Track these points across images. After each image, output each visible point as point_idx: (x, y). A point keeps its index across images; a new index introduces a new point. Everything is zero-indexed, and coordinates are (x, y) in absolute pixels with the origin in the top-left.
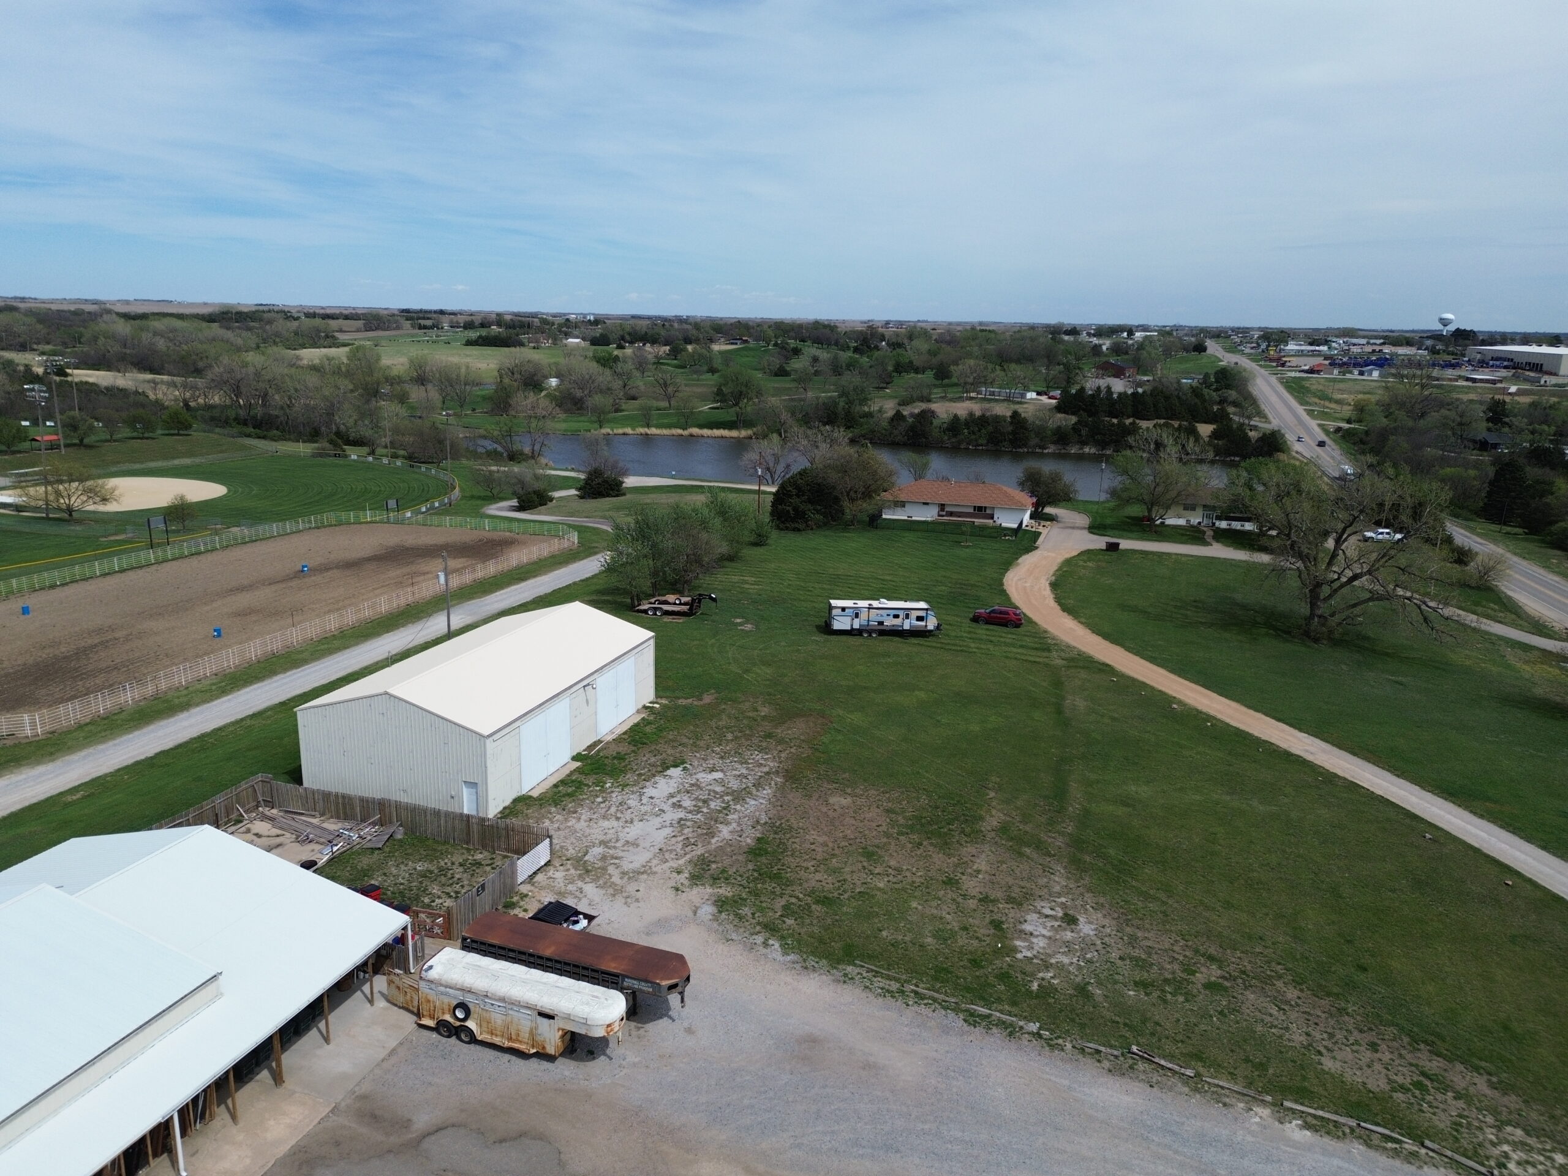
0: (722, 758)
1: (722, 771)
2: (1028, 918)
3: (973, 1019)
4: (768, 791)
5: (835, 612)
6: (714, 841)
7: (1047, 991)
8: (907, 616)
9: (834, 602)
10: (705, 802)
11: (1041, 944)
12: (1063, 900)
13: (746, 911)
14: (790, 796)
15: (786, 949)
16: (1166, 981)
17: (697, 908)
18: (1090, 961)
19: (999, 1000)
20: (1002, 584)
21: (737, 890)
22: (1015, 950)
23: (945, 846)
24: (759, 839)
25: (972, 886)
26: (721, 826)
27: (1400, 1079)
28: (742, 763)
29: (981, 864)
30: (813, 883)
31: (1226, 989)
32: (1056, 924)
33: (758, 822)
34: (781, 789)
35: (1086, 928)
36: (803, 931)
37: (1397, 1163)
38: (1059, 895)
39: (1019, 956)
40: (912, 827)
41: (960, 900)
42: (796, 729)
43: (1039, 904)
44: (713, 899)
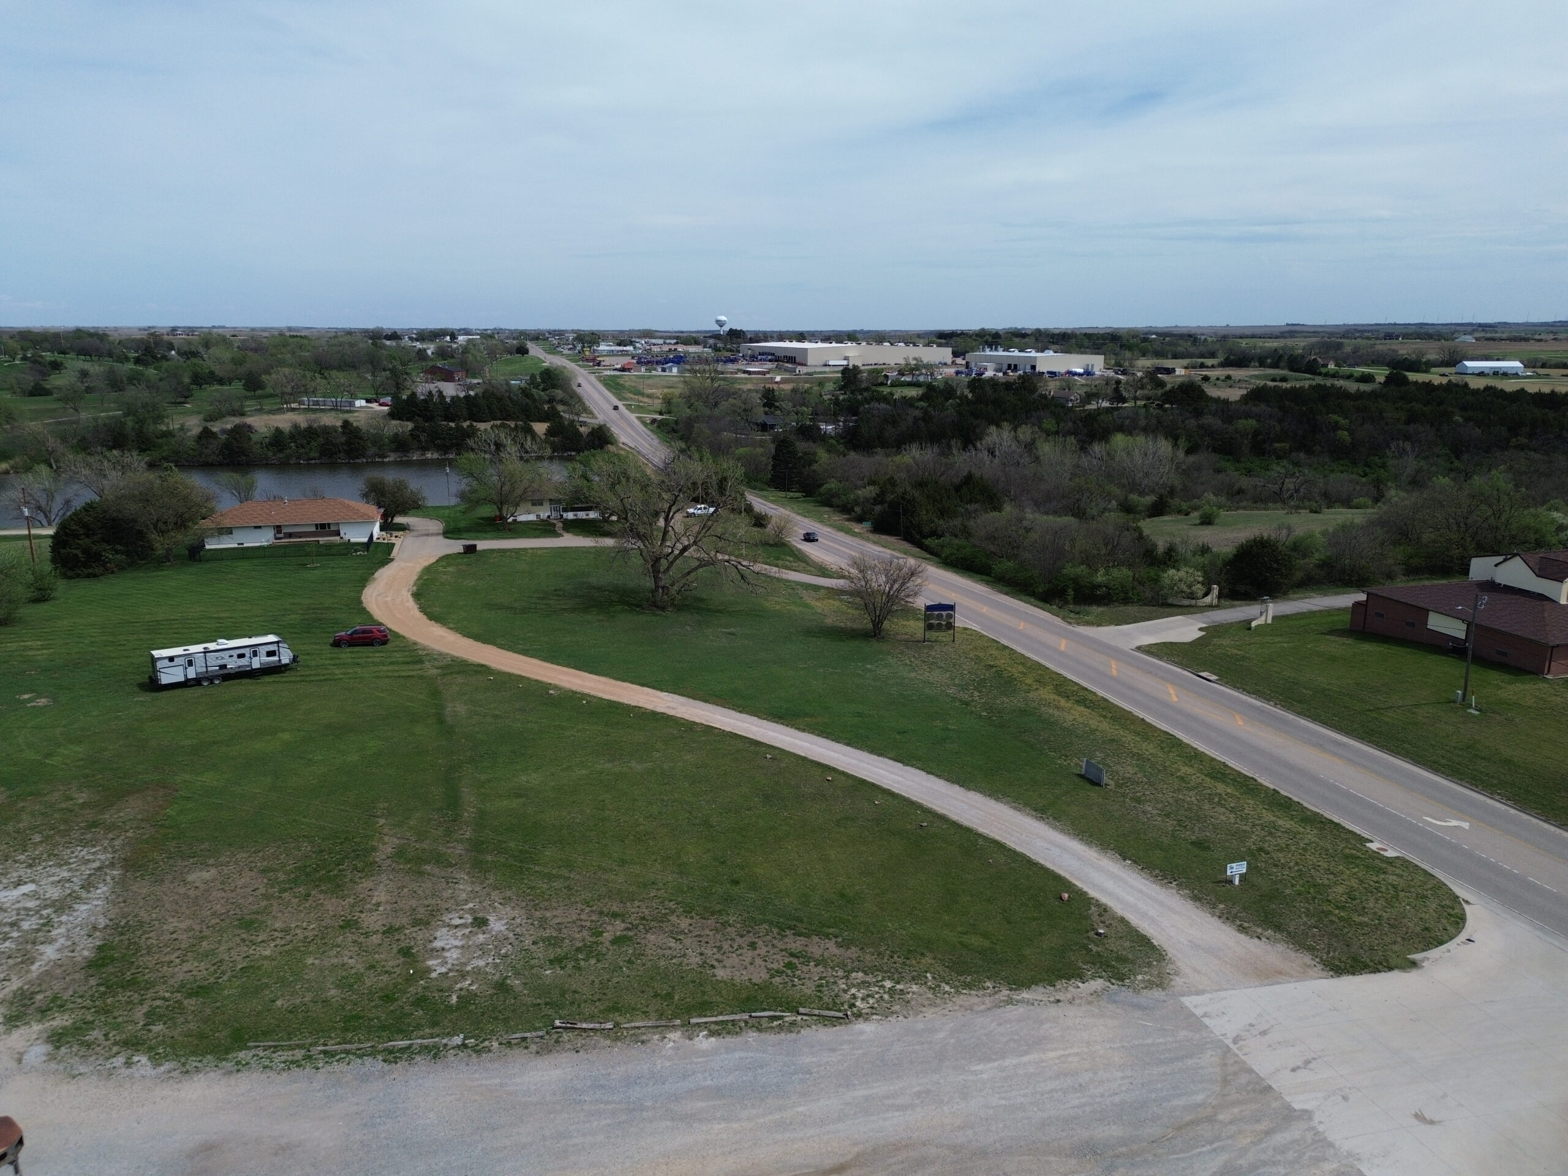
0: (30, 866)
1: (33, 881)
2: (438, 934)
3: (392, 1056)
4: (103, 890)
5: (159, 665)
6: (34, 968)
7: (467, 999)
8: (255, 654)
9: (156, 653)
10: (13, 925)
11: (455, 956)
12: (471, 905)
13: (96, 1034)
14: (134, 888)
15: (156, 1060)
16: (578, 950)
17: (21, 1054)
18: (506, 956)
19: (418, 1027)
20: (361, 602)
21: (78, 1015)
22: (429, 970)
23: (337, 887)
24: (100, 948)
25: (372, 921)
26: (42, 948)
27: (775, 966)
28: (60, 866)
29: (381, 895)
30: (181, 976)
31: (630, 939)
32: (467, 931)
33: (95, 928)
34: (122, 882)
35: (497, 926)
36: (175, 1033)
37: (783, 1035)
38: (466, 902)
39: (434, 975)
40: (295, 881)
41: (362, 939)
42: (132, 808)
43: (446, 918)
44: (46, 1035)
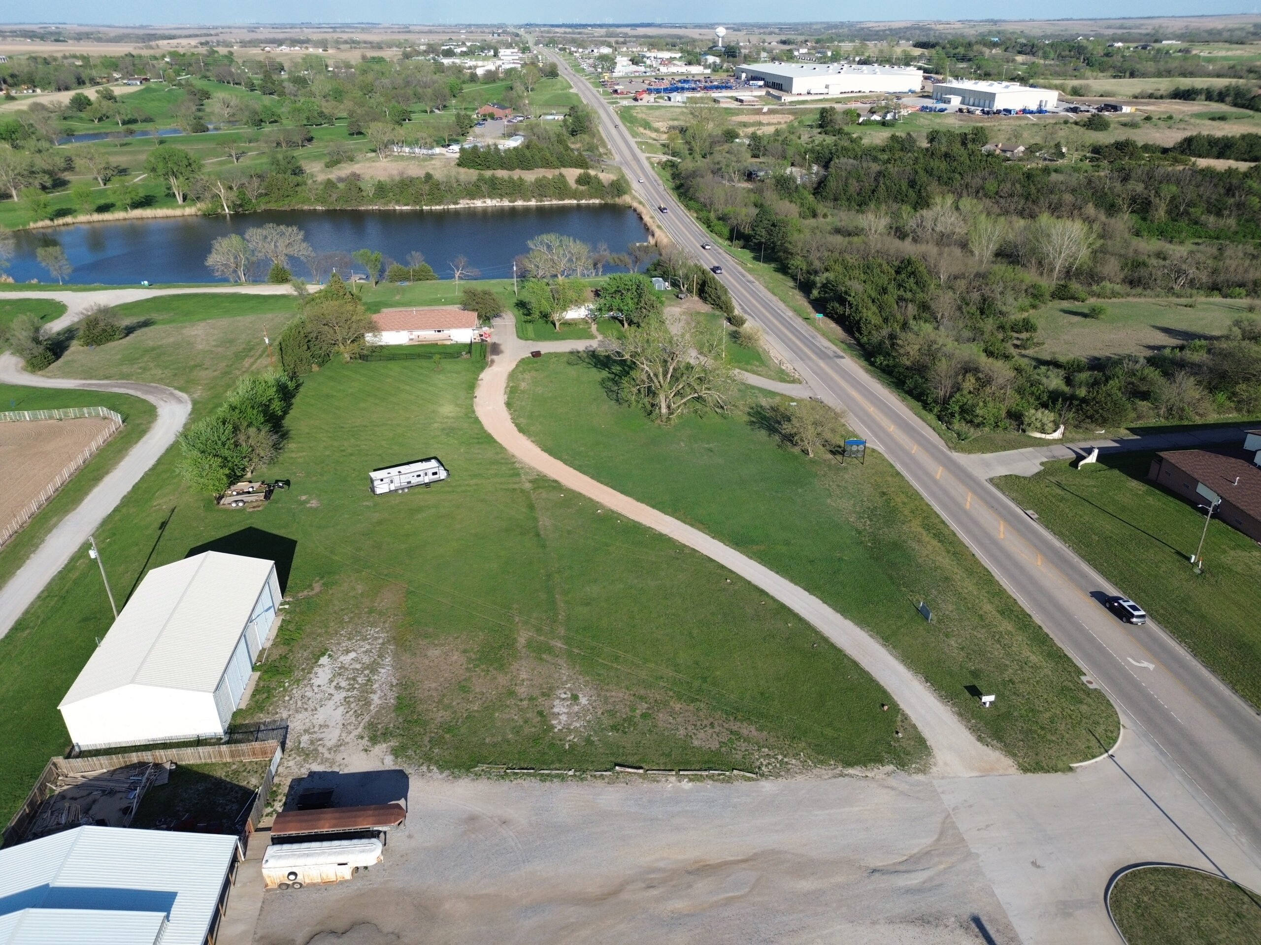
0: (349, 639)
1: (354, 650)
2: (555, 703)
3: (544, 778)
4: (388, 660)
5: (376, 483)
6: (372, 708)
7: (573, 746)
8: (426, 474)
9: (373, 475)
10: (354, 679)
11: (565, 719)
12: (569, 685)
13: (410, 752)
14: (403, 658)
15: (441, 768)
16: (624, 720)
17: (383, 759)
18: (589, 722)
19: (552, 762)
21: (400, 739)
22: (553, 727)
23: (501, 667)
24: (398, 697)
25: (522, 691)
26: (372, 696)
28: (364, 640)
29: (524, 675)
30: (439, 720)
31: (650, 715)
32: (569, 703)
33: (392, 686)
34: (396, 655)
35: (583, 701)
36: (445, 754)
38: (567, 682)
39: (556, 730)
40: (479, 659)
41: (519, 703)
42: (387, 600)
43: (558, 692)
44: (389, 750)
